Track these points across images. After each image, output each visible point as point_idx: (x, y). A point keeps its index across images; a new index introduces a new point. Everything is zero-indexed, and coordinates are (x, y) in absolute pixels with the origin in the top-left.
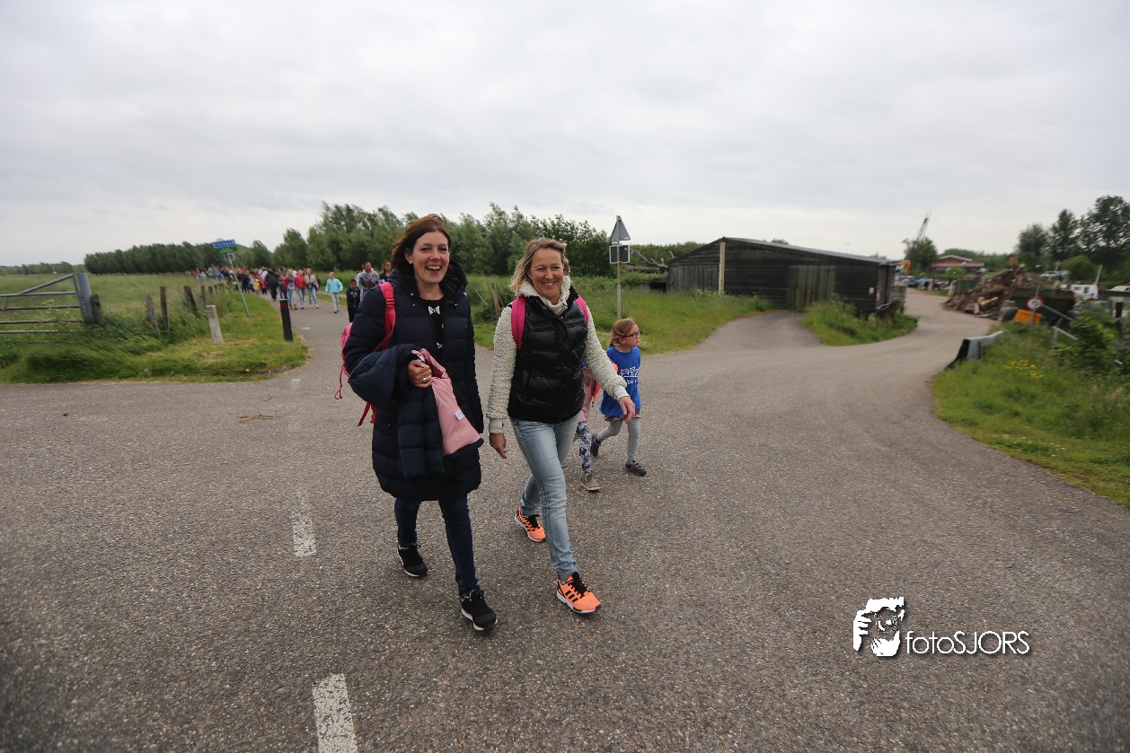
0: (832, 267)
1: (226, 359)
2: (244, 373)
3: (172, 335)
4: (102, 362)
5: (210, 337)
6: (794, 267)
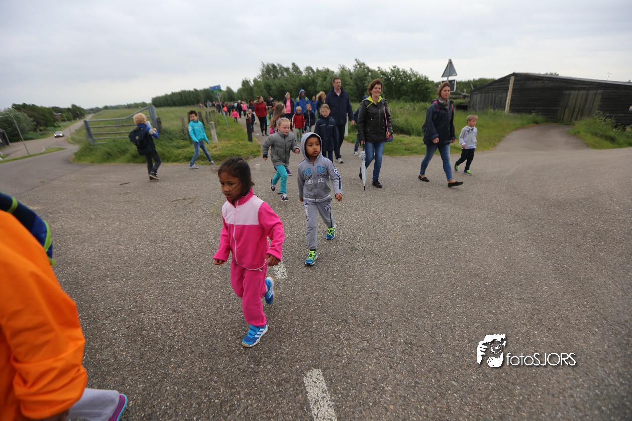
0: (600, 91)
1: (221, 152)
6: (567, 92)
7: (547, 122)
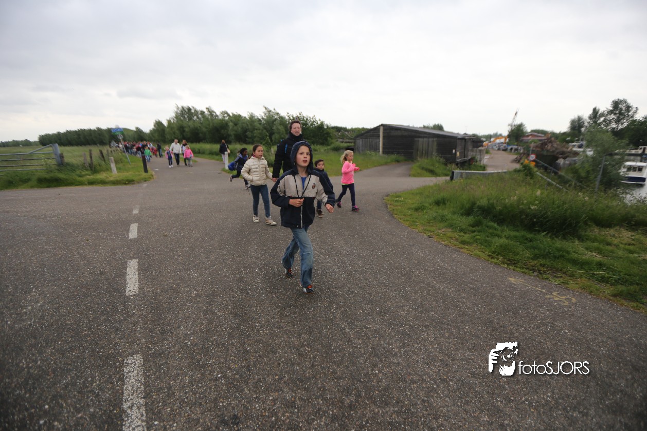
0: (435, 139)
1: (118, 179)
2: (125, 184)
3: (95, 170)
4: (67, 180)
5: (111, 172)
6: (416, 139)
7: (406, 160)
